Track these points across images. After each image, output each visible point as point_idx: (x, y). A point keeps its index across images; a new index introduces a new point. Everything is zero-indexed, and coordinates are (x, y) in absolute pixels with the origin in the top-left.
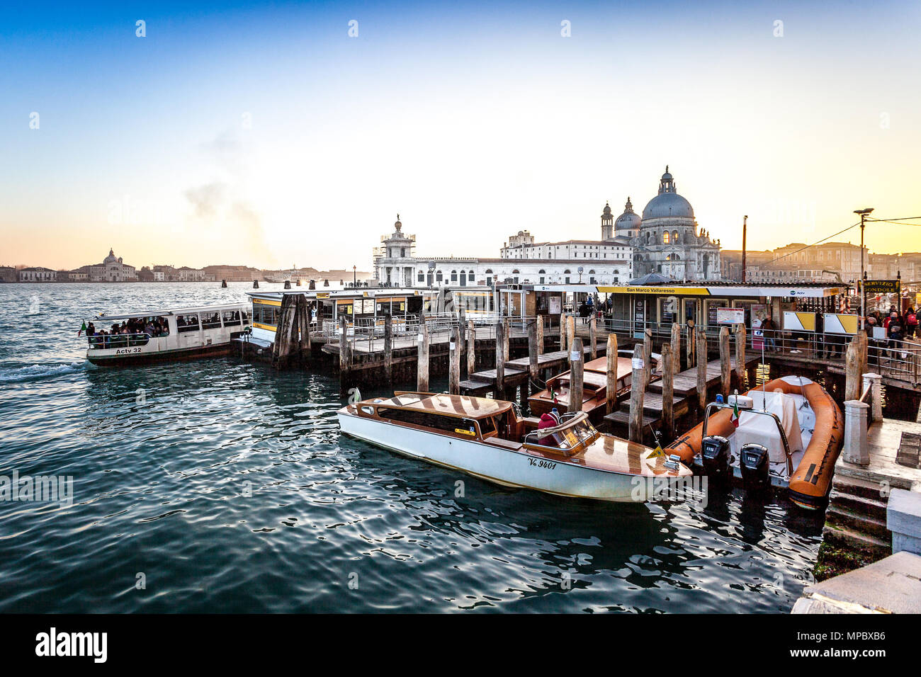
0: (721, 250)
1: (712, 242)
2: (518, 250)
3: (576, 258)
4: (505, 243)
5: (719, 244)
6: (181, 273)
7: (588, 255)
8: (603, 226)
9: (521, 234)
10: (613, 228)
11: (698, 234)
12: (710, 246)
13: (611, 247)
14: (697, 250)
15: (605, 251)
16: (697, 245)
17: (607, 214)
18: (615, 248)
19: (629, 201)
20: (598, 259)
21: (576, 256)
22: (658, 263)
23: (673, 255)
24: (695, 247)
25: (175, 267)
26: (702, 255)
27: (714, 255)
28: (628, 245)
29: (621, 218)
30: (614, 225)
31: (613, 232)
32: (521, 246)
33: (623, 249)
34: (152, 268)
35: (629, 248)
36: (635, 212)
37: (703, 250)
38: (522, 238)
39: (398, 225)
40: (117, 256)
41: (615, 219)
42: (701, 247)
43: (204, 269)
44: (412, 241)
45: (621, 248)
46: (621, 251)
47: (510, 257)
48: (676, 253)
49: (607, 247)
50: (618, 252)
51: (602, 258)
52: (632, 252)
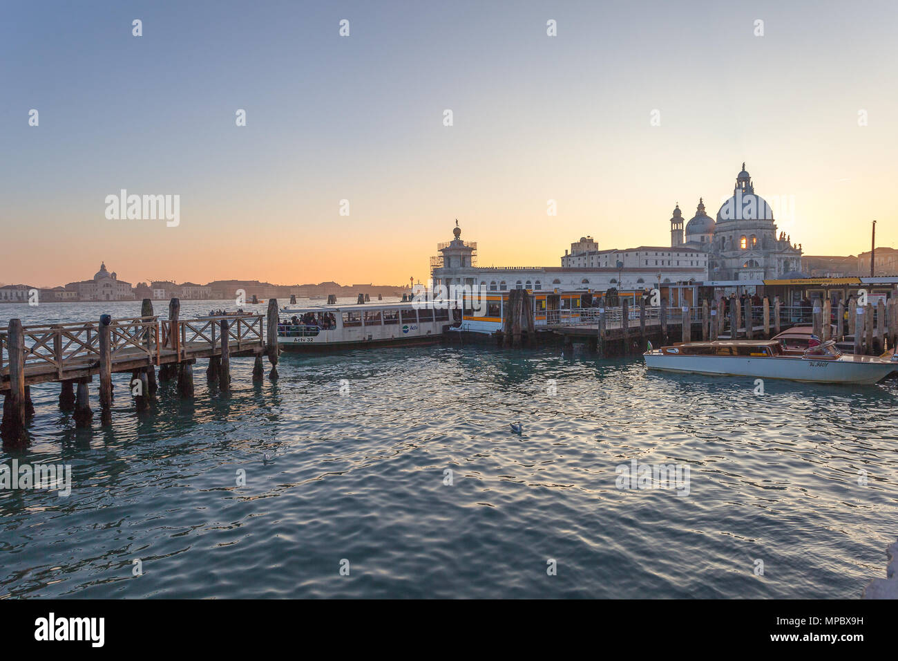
0: (802, 255)
1: (793, 247)
2: (582, 258)
3: (647, 266)
4: (567, 251)
5: (800, 249)
6: (184, 290)
7: (660, 263)
8: (672, 231)
9: (583, 240)
10: (684, 233)
11: (778, 237)
12: (791, 252)
13: (684, 254)
14: (777, 256)
15: (678, 258)
16: (777, 250)
17: (677, 217)
18: (689, 254)
19: (701, 202)
20: (670, 266)
21: (647, 264)
22: (735, 271)
23: (751, 261)
24: (775, 253)
25: (177, 283)
26: (782, 261)
27: (795, 261)
28: (701, 251)
29: (692, 222)
30: (684, 229)
31: (684, 237)
32: (584, 254)
33: (697, 256)
34: (149, 285)
35: (703, 255)
36: (708, 214)
37: (783, 256)
38: (585, 245)
39: (457, 232)
40: (110, 271)
41: (685, 223)
42: (781, 253)
43: (210, 285)
44: (473, 249)
45: (695, 254)
46: (695, 258)
47: (572, 266)
48: (754, 259)
49: (681, 254)
50: (691, 259)
51: (674, 265)
52: (707, 259)
